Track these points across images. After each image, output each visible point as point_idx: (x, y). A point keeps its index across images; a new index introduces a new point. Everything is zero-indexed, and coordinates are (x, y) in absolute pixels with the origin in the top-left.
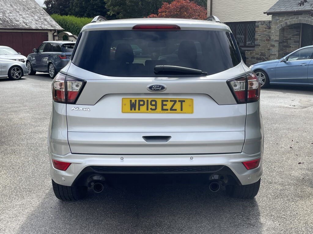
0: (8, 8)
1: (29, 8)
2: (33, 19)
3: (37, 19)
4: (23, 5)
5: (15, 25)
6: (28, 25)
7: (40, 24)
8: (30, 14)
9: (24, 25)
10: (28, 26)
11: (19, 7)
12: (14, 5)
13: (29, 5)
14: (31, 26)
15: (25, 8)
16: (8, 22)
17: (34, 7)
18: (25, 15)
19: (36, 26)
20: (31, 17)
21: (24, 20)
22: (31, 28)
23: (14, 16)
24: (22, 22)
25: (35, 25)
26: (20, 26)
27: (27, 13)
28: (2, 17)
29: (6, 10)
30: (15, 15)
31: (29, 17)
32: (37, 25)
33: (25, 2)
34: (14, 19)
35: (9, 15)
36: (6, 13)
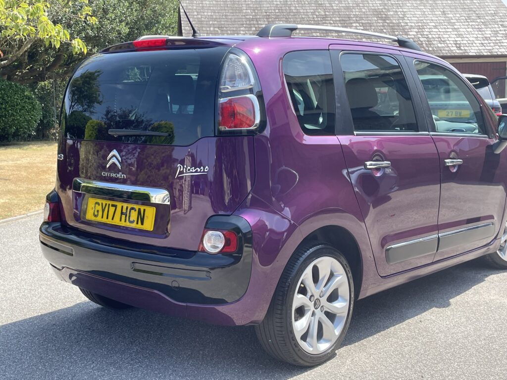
0: (433, 19)
1: (479, 15)
2: (479, 36)
3: (489, 36)
4: (470, 11)
5: (434, 50)
6: (462, 48)
7: (492, 44)
8: (476, 27)
9: (455, 48)
10: (461, 50)
11: (458, 15)
12: (449, 12)
13: (482, 9)
14: (469, 51)
15: (471, 15)
16: (422, 44)
17: (493, 12)
18: (464, 30)
19: (480, 50)
20: (477, 33)
21: (457, 39)
22: (466, 54)
23: (439, 33)
24: (452, 42)
25: (477, 48)
26: (444, 52)
27: (472, 25)
28: (413, 37)
29: (428, 21)
30: (444, 30)
31: (473, 33)
32: (484, 48)
33: (477, 4)
34: (437, 39)
35: (430, 32)
36: (425, 27)
